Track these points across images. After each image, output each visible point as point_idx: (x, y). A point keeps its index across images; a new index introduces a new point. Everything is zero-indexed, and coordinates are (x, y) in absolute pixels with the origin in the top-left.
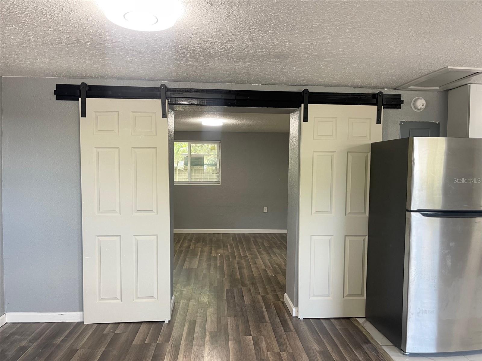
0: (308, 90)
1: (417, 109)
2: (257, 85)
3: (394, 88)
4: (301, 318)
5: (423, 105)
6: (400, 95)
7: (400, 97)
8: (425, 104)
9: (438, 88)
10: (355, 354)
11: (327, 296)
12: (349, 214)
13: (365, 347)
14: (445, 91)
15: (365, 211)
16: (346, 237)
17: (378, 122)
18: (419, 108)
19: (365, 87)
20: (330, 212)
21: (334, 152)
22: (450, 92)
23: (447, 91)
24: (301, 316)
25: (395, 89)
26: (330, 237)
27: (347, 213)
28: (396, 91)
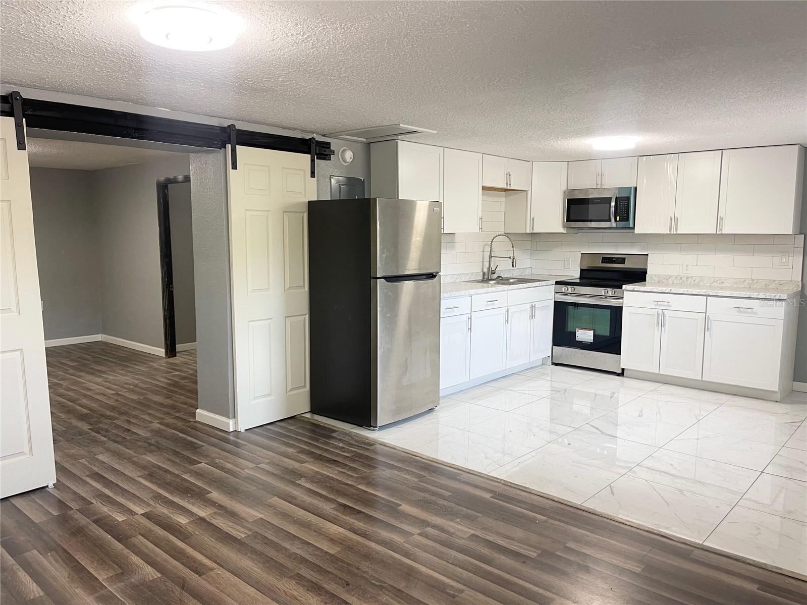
0: (235, 125)
1: (345, 162)
2: (163, 109)
3: (323, 134)
4: (243, 430)
5: (351, 158)
6: (329, 144)
7: (328, 146)
8: (352, 157)
9: (365, 140)
10: (332, 443)
11: (270, 395)
12: (288, 289)
13: (334, 435)
14: (368, 143)
15: (304, 286)
16: (286, 319)
17: (313, 174)
18: (348, 161)
19: (295, 129)
20: (268, 289)
21: (268, 211)
22: (371, 144)
23: (369, 144)
24: (242, 428)
25: (324, 136)
26: (270, 321)
27: (286, 288)
28: (324, 137)
